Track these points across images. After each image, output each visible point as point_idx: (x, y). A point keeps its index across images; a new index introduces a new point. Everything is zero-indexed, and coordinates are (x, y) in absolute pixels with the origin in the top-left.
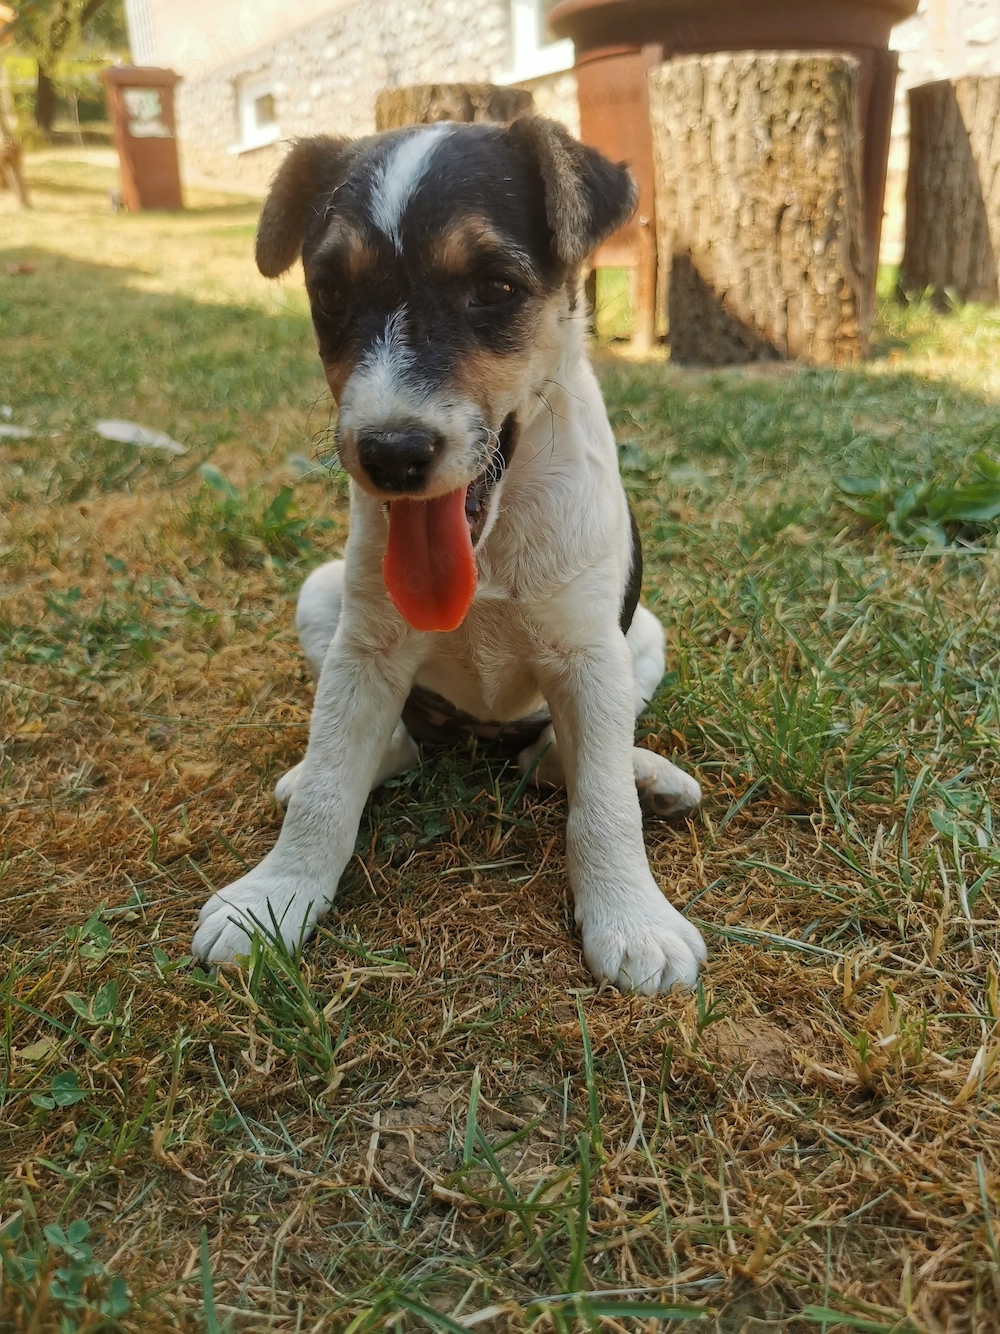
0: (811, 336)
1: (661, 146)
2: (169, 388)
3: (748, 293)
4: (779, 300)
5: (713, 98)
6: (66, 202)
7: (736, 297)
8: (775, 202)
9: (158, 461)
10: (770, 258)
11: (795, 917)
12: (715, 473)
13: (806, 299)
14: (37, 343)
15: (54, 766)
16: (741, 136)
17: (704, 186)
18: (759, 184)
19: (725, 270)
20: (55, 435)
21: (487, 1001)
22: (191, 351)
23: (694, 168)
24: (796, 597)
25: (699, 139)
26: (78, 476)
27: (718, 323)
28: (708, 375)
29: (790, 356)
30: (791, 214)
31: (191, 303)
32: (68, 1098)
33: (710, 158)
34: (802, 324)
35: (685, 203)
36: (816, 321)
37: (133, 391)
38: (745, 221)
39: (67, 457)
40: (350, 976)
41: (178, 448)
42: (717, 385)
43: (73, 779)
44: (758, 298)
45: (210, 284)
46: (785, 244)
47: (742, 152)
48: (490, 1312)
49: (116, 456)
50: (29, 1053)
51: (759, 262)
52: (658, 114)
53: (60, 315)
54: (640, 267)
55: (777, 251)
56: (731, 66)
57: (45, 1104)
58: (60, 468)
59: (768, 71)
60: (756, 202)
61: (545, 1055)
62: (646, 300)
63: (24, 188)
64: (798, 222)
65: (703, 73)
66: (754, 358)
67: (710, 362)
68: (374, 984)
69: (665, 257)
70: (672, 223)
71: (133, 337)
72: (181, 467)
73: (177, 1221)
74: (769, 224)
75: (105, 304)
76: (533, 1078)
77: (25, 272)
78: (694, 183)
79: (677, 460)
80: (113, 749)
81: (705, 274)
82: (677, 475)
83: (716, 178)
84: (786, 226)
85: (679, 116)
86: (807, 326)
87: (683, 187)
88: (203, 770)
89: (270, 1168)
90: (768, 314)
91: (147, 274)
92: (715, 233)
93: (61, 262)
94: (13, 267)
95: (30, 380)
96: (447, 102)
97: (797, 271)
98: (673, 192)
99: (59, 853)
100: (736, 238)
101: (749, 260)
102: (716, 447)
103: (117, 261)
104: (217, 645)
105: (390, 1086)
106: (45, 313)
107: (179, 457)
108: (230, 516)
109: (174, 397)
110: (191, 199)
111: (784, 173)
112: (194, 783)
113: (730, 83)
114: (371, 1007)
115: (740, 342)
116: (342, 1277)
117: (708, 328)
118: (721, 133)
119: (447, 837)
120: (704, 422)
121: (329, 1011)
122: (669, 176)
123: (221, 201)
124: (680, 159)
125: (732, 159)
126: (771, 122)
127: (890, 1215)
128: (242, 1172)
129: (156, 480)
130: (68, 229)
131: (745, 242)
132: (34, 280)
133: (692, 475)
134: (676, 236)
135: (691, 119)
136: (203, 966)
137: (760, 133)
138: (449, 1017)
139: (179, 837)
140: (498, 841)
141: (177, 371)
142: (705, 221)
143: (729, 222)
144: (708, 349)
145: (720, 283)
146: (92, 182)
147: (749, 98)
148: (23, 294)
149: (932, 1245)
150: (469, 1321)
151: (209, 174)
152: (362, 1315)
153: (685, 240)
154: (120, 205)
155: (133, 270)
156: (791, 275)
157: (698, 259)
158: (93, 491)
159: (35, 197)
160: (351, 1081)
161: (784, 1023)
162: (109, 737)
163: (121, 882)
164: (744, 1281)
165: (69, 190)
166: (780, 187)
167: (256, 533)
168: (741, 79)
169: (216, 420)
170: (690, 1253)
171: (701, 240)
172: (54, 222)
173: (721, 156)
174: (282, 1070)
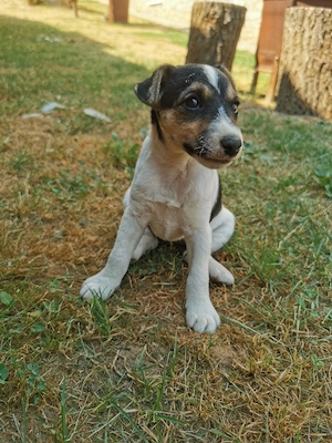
0: (325, 109)
1: (286, 36)
2: (110, 96)
3: (306, 91)
4: (316, 95)
5: (306, 22)
6: (90, 16)
7: (302, 92)
8: (321, 61)
9: (101, 124)
10: (316, 80)
11: (249, 318)
12: (275, 158)
13: (325, 96)
14: (72, 71)
15: (53, 227)
16: (314, 37)
17: (298, 52)
18: (316, 54)
19: (300, 82)
20: (72, 108)
21: (155, 326)
22: (120, 81)
23: (295, 45)
24: (285, 211)
25: (299, 35)
26: (76, 127)
27: (294, 100)
28: (286, 117)
29: (317, 115)
30: (326, 66)
31: (123, 61)
32: (40, 330)
33: (301, 43)
34: (323, 104)
35: (290, 57)
36: (328, 104)
37: (99, 95)
38: (309, 66)
39: (74, 119)
40: (119, 310)
41: (108, 120)
42: (288, 122)
43: (57, 232)
44: (309, 93)
45: (132, 55)
46: (322, 76)
47: (313, 42)
48: (134, 410)
49: (89, 120)
50: (32, 314)
51: (312, 81)
52: (287, 24)
53: (81, 60)
54: (272, 74)
55: (319, 78)
56: (315, 11)
57: (33, 330)
58: (71, 123)
59: (327, 15)
60: (314, 60)
61: (167, 344)
62: (273, 86)
63: (77, 9)
64: (327, 70)
65: (304, 12)
66: (304, 113)
67: (289, 113)
68: (125, 314)
69: (281, 73)
70: (285, 63)
71: (103, 73)
72: (108, 127)
73: (61, 368)
74: (318, 69)
75: (96, 58)
76: (162, 350)
77: (72, 42)
78: (294, 50)
79: (265, 151)
80: (70, 225)
81: (293, 82)
82: (263, 157)
83: (302, 50)
84: (323, 70)
85: (294, 26)
86: (324, 105)
87: (290, 51)
88: (93, 238)
89: (88, 359)
90: (312, 100)
91: (112, 48)
92: (298, 69)
93: (85, 39)
94: (69, 39)
95: (68, 85)
96: (216, 9)
97: (324, 86)
98: (287, 52)
99: (50, 256)
100: (305, 72)
101: (309, 80)
102: (278, 148)
103: (103, 41)
104: (106, 196)
105: (124, 343)
106: (76, 59)
107: (108, 123)
108: (118, 151)
109: (111, 99)
110: (131, 20)
111: (326, 52)
112: (89, 242)
113: (313, 18)
114: (123, 321)
115: (300, 107)
116: (100, 392)
117: (290, 101)
118: (307, 35)
119: (156, 273)
120: (278, 138)
121: (111, 319)
122: (287, 46)
123: (140, 22)
124: (291, 41)
125: (309, 44)
126: (325, 33)
127: (245, 410)
128: (81, 358)
129: (100, 131)
130: (89, 27)
131: (308, 73)
132: (76, 45)
133: (268, 158)
134: (285, 67)
135: (297, 28)
136: (82, 298)
137: (320, 37)
138: (143, 328)
139: (82, 259)
140: (171, 276)
141: (114, 90)
142: (296, 64)
143: (304, 66)
144: (289, 108)
145: (297, 86)
146: (99, 9)
147: (319, 24)
148: (71, 50)
149: (253, 420)
150: (128, 411)
151: (138, 11)
152: (102, 403)
153: (288, 69)
154: (107, 19)
155: (107, 46)
156: (322, 87)
157: (291, 76)
158: (80, 133)
159: (80, 13)
160: (114, 339)
161: (235, 349)
162: (69, 222)
163: (64, 268)
164: (201, 418)
165: (91, 12)
166: (324, 56)
167: (125, 157)
168: (318, 16)
169: (122, 111)
170: (189, 407)
171: (293, 70)
172: (85, 23)
173: (305, 43)
174: (96, 333)
